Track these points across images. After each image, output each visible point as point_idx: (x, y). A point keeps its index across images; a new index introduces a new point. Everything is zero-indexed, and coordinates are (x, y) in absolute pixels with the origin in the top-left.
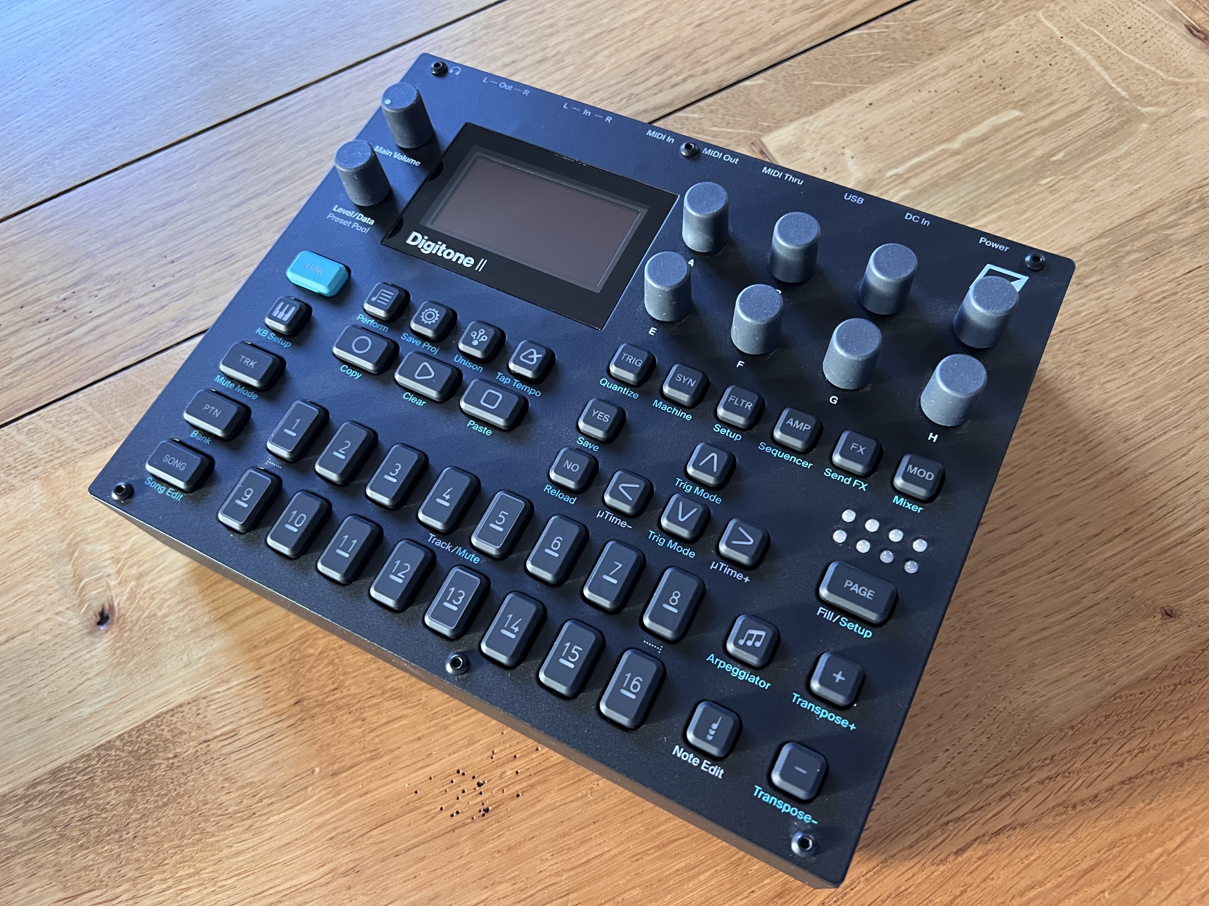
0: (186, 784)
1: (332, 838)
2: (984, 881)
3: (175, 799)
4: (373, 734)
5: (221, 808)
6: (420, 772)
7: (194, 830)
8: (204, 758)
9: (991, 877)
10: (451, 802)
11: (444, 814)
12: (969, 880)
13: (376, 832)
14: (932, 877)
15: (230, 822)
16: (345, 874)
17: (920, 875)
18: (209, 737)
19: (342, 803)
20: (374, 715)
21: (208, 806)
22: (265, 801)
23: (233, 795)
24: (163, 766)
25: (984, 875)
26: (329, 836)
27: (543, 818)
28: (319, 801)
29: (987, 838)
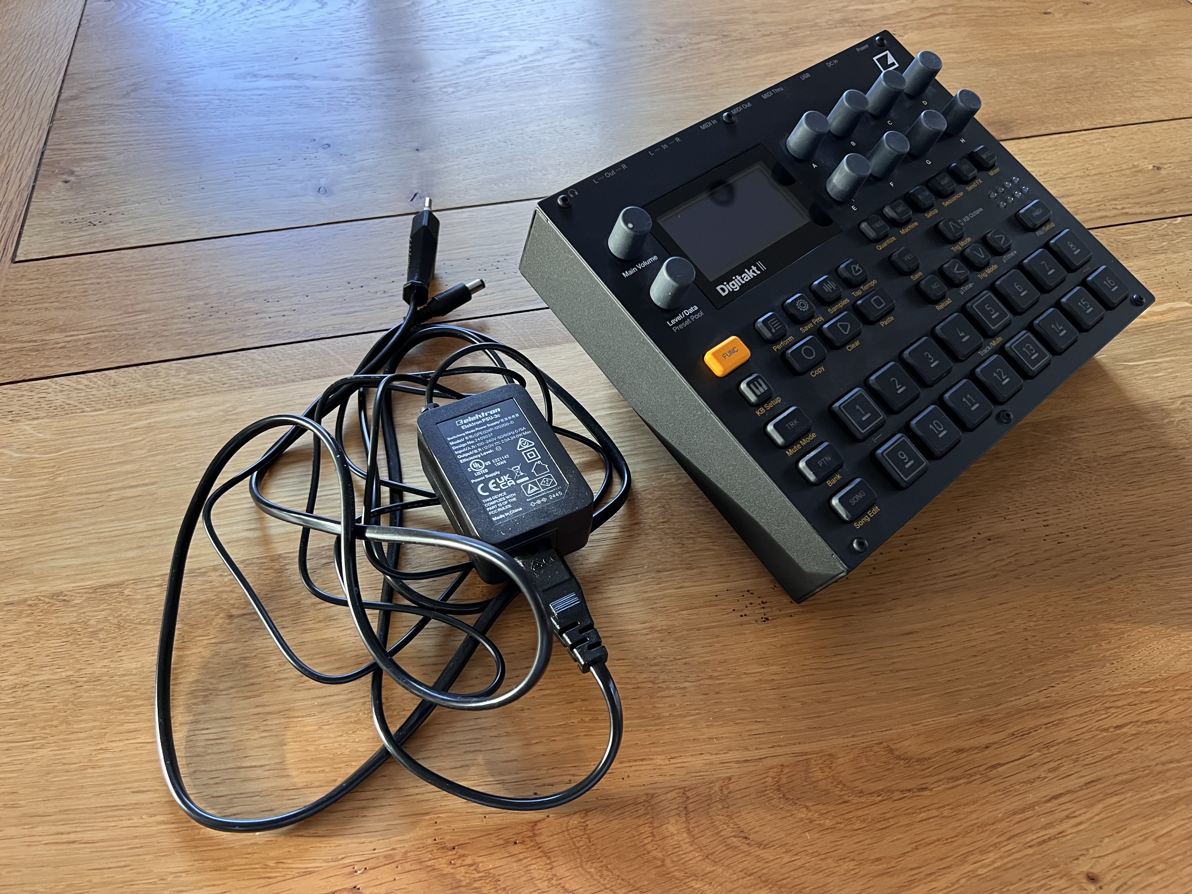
1: (652, 608)
2: (1136, 749)
4: (688, 555)
6: (721, 585)
9: (1142, 748)
10: (741, 608)
11: (735, 613)
12: (1124, 746)
13: (684, 612)
14: (1096, 737)
16: (660, 631)
17: (1087, 734)
19: (661, 589)
20: (690, 544)
25: (1136, 746)
26: (650, 607)
27: (808, 633)
28: (646, 584)
29: (1139, 723)
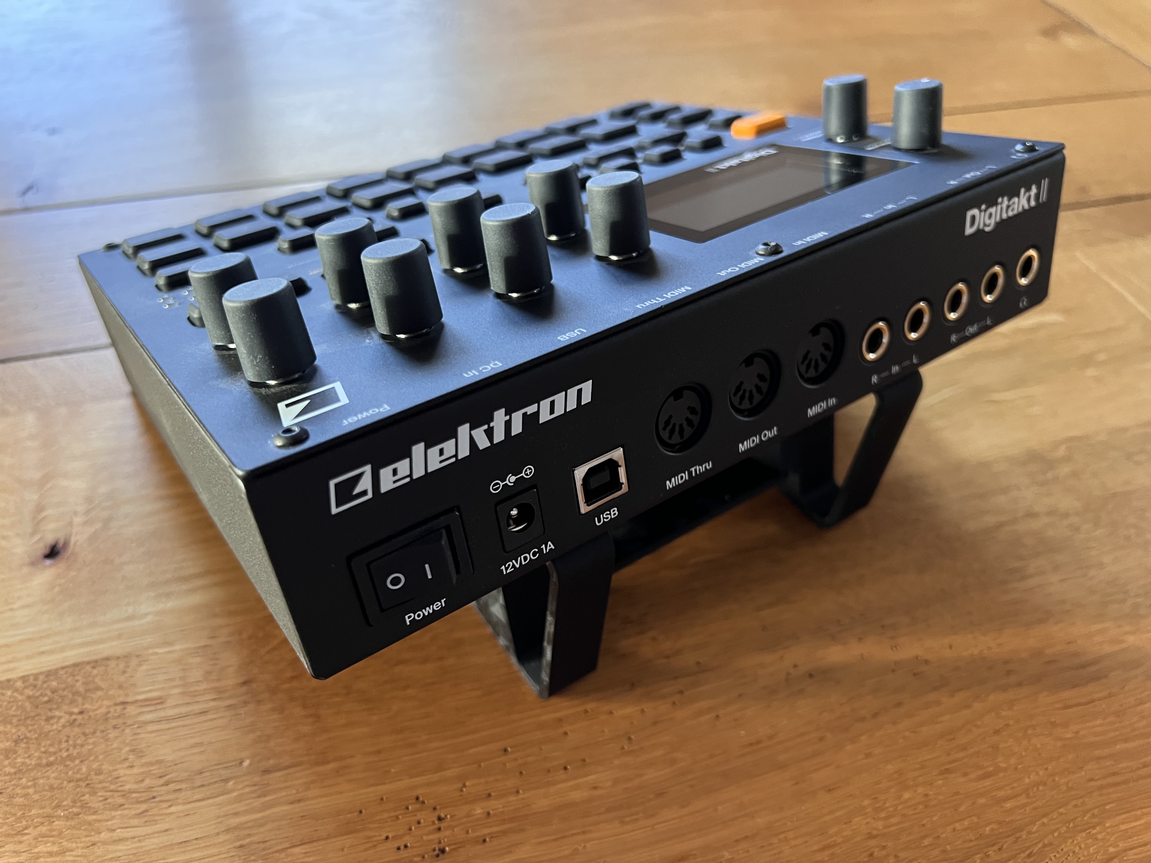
0: (82, 746)
1: (241, 846)
3: (63, 760)
4: (324, 736)
5: (116, 783)
6: (371, 789)
7: (74, 801)
8: (114, 722)
10: (400, 832)
11: (389, 844)
13: (297, 850)
15: (121, 801)
18: (130, 699)
19: (266, 807)
20: (331, 715)
21: (101, 777)
22: (172, 786)
23: (135, 770)
24: (63, 721)
26: (240, 843)
28: (239, 799)
